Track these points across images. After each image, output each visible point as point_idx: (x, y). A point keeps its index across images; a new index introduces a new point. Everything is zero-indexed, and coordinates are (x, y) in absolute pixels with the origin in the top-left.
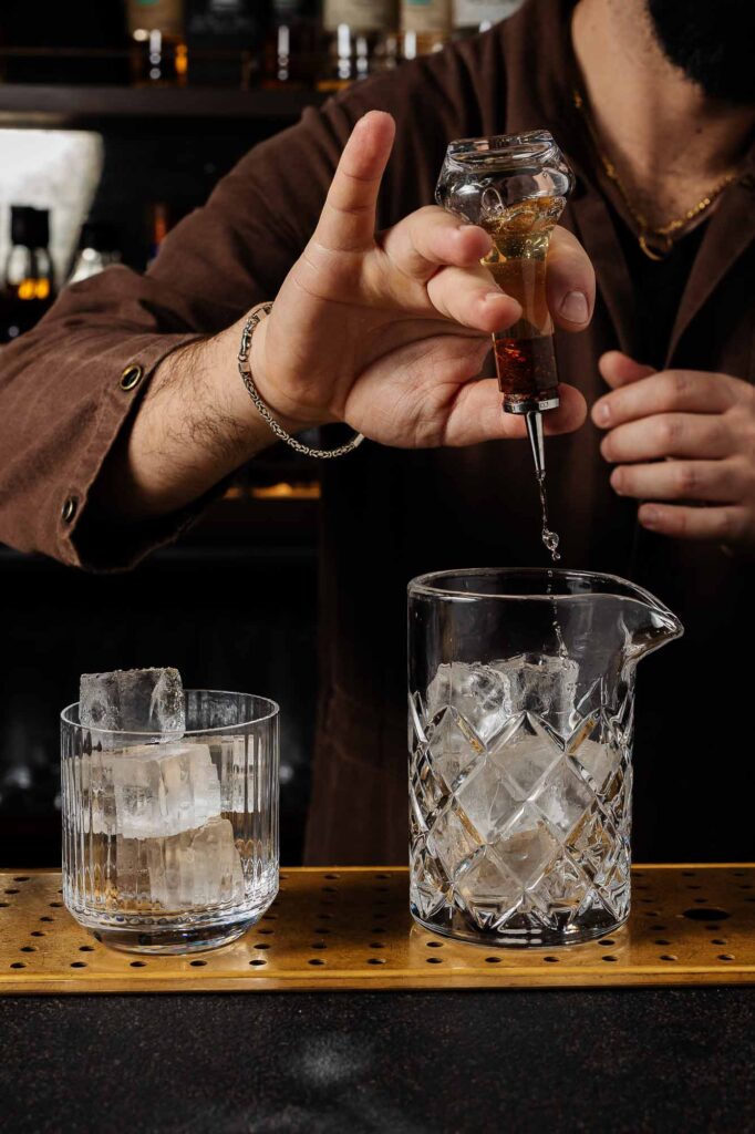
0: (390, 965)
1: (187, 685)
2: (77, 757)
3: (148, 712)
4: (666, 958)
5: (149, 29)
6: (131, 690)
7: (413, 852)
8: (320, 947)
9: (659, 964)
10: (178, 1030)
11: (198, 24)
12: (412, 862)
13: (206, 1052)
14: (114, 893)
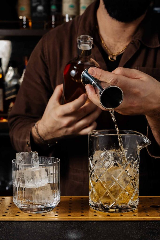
0: (86, 216)
1: (39, 155)
2: (16, 171)
3: (31, 161)
4: (147, 215)
5: (23, 16)
6: (27, 156)
7: (90, 192)
8: (70, 212)
9: (145, 216)
10: (40, 228)
11: (34, 15)
12: (90, 194)
13: (47, 233)
14: (25, 200)
